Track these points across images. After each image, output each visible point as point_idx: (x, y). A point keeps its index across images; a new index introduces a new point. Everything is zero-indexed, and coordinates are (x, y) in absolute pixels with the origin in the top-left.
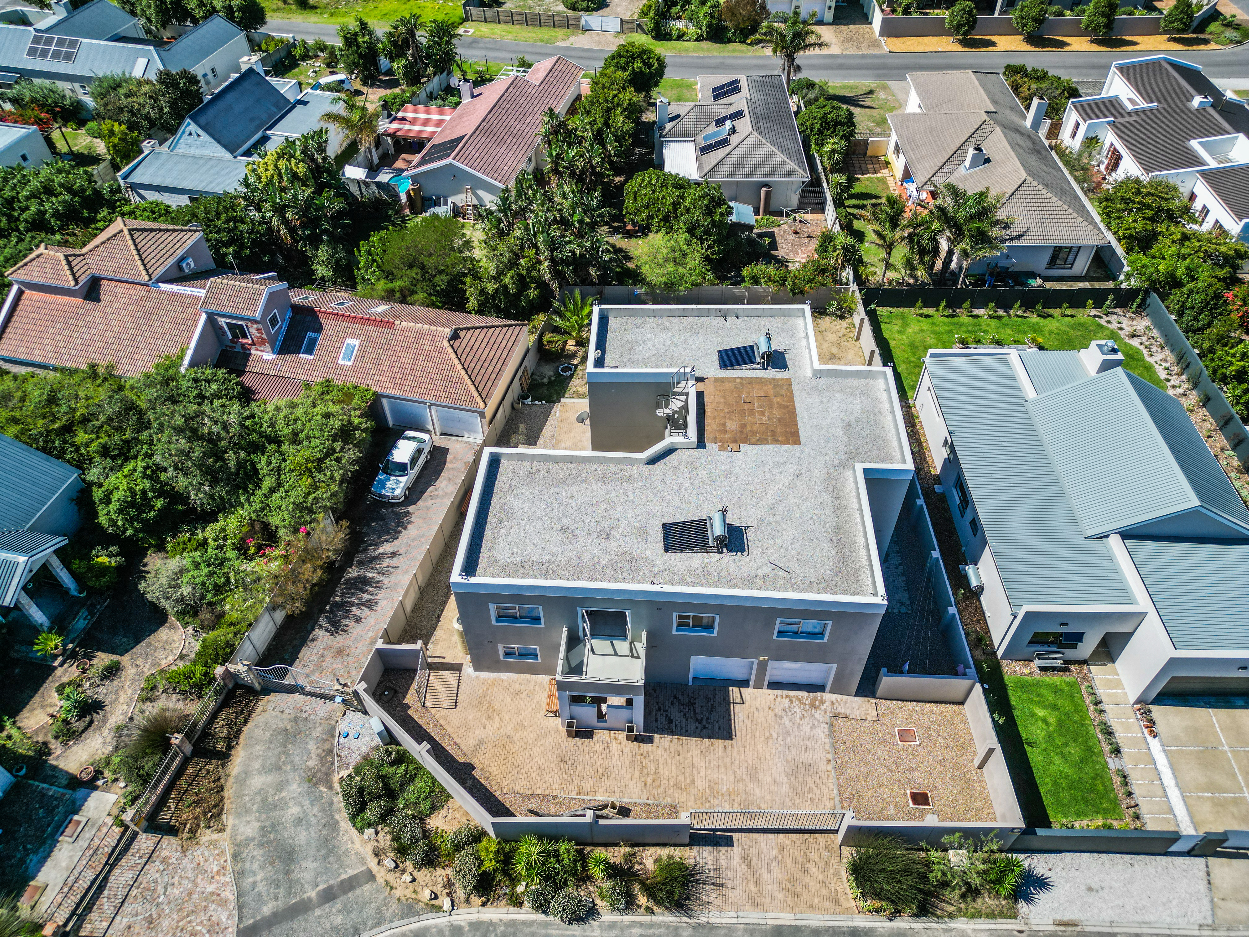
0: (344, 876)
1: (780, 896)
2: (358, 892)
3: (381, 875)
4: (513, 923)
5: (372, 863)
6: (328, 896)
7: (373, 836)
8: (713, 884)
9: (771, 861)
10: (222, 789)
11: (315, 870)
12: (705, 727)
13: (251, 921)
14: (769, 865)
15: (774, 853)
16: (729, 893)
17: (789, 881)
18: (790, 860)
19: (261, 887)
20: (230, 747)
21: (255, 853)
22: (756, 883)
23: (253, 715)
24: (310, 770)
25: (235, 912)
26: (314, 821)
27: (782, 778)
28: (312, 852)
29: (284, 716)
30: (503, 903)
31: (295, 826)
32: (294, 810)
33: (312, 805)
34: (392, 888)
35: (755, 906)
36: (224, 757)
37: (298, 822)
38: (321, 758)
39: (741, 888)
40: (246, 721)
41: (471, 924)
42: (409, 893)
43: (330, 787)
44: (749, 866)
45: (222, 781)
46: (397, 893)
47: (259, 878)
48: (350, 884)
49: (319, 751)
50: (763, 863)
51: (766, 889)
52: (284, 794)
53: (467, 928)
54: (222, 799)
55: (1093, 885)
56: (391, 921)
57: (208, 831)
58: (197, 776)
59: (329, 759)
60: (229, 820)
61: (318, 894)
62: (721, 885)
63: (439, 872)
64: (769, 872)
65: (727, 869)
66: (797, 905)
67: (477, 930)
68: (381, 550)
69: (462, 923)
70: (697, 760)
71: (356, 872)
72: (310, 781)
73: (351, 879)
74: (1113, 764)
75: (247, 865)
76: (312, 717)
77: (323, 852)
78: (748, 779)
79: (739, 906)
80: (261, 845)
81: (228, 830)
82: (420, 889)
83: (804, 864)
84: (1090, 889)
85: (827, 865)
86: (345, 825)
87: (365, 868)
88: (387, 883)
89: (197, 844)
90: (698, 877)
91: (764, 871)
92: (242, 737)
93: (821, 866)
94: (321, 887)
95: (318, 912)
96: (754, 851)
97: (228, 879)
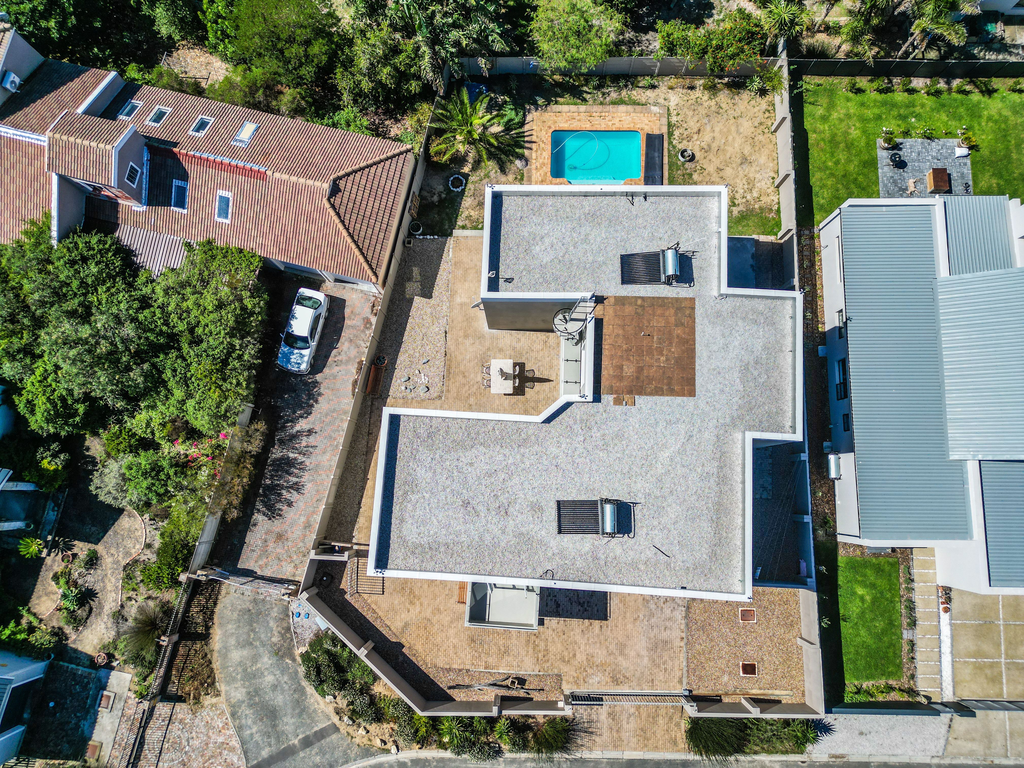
0: (316, 729)
1: (635, 740)
2: (328, 740)
3: (343, 728)
4: (442, 760)
5: (335, 719)
6: (307, 743)
7: (333, 700)
8: (586, 732)
9: (630, 715)
10: (210, 662)
11: (294, 724)
12: (586, 610)
13: (255, 762)
14: (628, 718)
15: (632, 710)
16: (597, 739)
17: (642, 730)
18: (644, 715)
19: (257, 737)
20: (208, 628)
21: (247, 712)
22: (618, 731)
23: (220, 597)
24: (275, 645)
25: (242, 756)
26: (286, 687)
27: (644, 653)
28: (289, 711)
29: (246, 598)
30: (434, 747)
31: (273, 691)
32: (269, 679)
33: (283, 674)
34: (352, 737)
35: (616, 747)
36: (205, 637)
37: (274, 687)
38: (282, 635)
39: (606, 734)
40: (215, 604)
41: (412, 761)
42: (365, 741)
43: (294, 660)
44: (613, 719)
45: (209, 656)
46: (357, 740)
47: (254, 730)
48: (321, 735)
49: (279, 629)
50: (624, 717)
51: (624, 735)
52: (259, 665)
53: (409, 764)
54: (212, 670)
55: (864, 731)
56: (355, 760)
57: (208, 697)
58: (188, 655)
59: (288, 635)
60: (221, 686)
61: (299, 740)
62: (592, 733)
63: (385, 726)
64: (628, 723)
65: (597, 721)
66: (646, 746)
67: (417, 765)
68: (298, 428)
69: (406, 760)
70: (578, 638)
71: (324, 726)
72: (277, 654)
73: (322, 730)
74: (906, 635)
75: (243, 721)
76: (268, 598)
77: (297, 711)
78: (617, 653)
79: (604, 747)
80: (250, 706)
81: (223, 694)
82: (373, 738)
83: (654, 717)
84: (861, 733)
85: (671, 718)
86: (310, 690)
87: (330, 723)
88: (348, 734)
89: (202, 707)
90: (575, 727)
91: (624, 723)
92: (216, 617)
93: (666, 719)
94: (301, 736)
95: (302, 754)
96: (618, 709)
97: (231, 732)
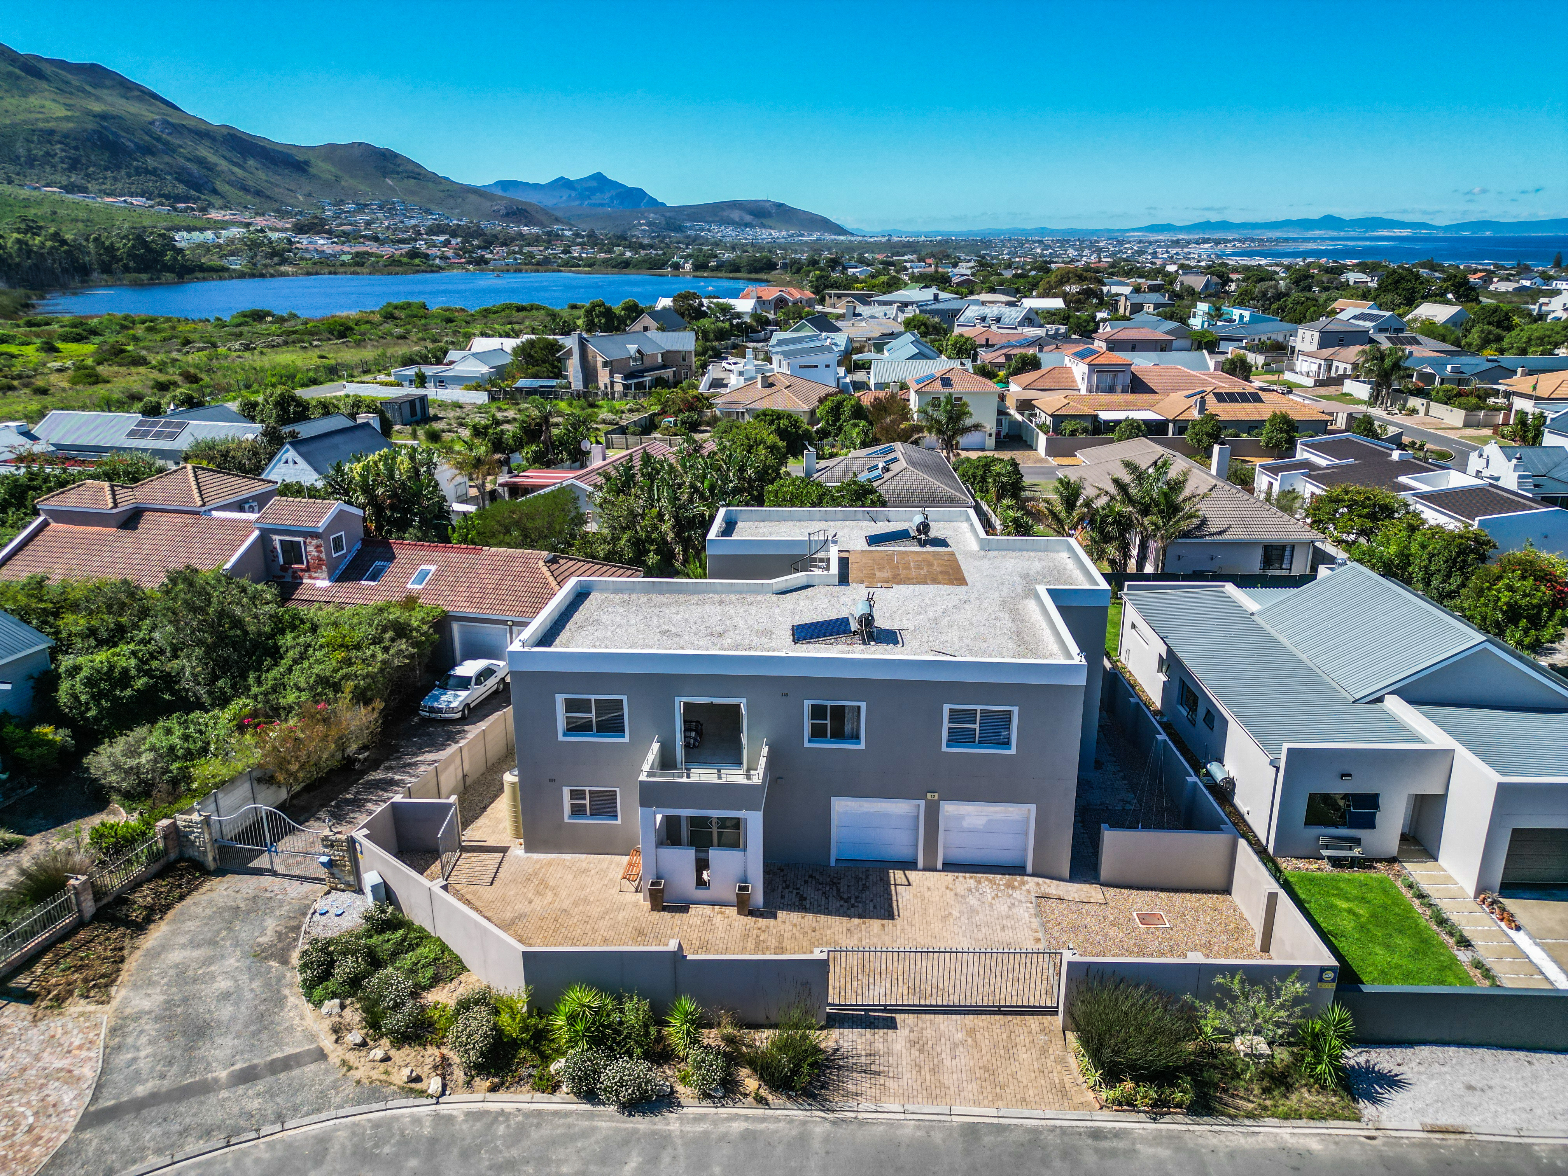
0: (279, 1055)
1: (974, 1087)
2: (296, 1072)
3: (336, 1054)
4: (536, 1115)
5: (327, 1042)
6: (247, 1076)
7: (337, 1010)
8: (865, 1072)
9: (955, 1046)
10: (122, 960)
11: (234, 1047)
12: (853, 906)
13: (112, 1102)
14: (953, 1049)
15: (959, 1036)
16: (890, 1083)
17: (985, 1068)
18: (986, 1044)
19: (143, 1065)
21: (147, 1027)
22: (933, 1071)
24: (260, 945)
25: (90, 1093)
26: (249, 995)
28: (236, 1028)
29: (238, 896)
30: (526, 1088)
31: (218, 1001)
32: (223, 984)
33: (251, 980)
34: (350, 1068)
35: (933, 1098)
36: (138, 928)
37: (225, 996)
38: (280, 935)
39: (908, 1077)
41: (469, 1115)
42: (376, 1074)
43: (285, 961)
44: (921, 1051)
45: (125, 952)
46: (358, 1074)
47: (143, 1054)
48: (287, 1064)
49: (280, 928)
50: (944, 1050)
51: (949, 1079)
52: (212, 968)
53: (462, 1118)
54: (119, 970)
55: (1473, 1083)
56: (339, 1107)
57: (83, 1002)
58: (89, 942)
59: (292, 935)
60: (118, 993)
61: (231, 1074)
62: (877, 1073)
63: (431, 1050)
64: (954, 1057)
65: (888, 1053)
66: (1000, 1098)
67: (478, 1121)
69: (455, 1113)
71: (298, 1050)
72: (256, 956)
73: (288, 1058)
74: (1463, 956)
75: (130, 1040)
76: (279, 897)
77: (253, 1028)
79: (908, 1096)
80: (158, 1019)
81: (114, 1003)
82: (394, 1070)
83: (1010, 1051)
84: (1470, 1088)
85: (1044, 1051)
86: (296, 999)
87: (314, 1046)
88: (344, 1062)
89: (60, 1014)
90: (841, 1063)
91: (946, 1056)
93: (1035, 1052)
94: (238, 1066)
95: (224, 1094)
96: (929, 1033)
97: (92, 1054)
